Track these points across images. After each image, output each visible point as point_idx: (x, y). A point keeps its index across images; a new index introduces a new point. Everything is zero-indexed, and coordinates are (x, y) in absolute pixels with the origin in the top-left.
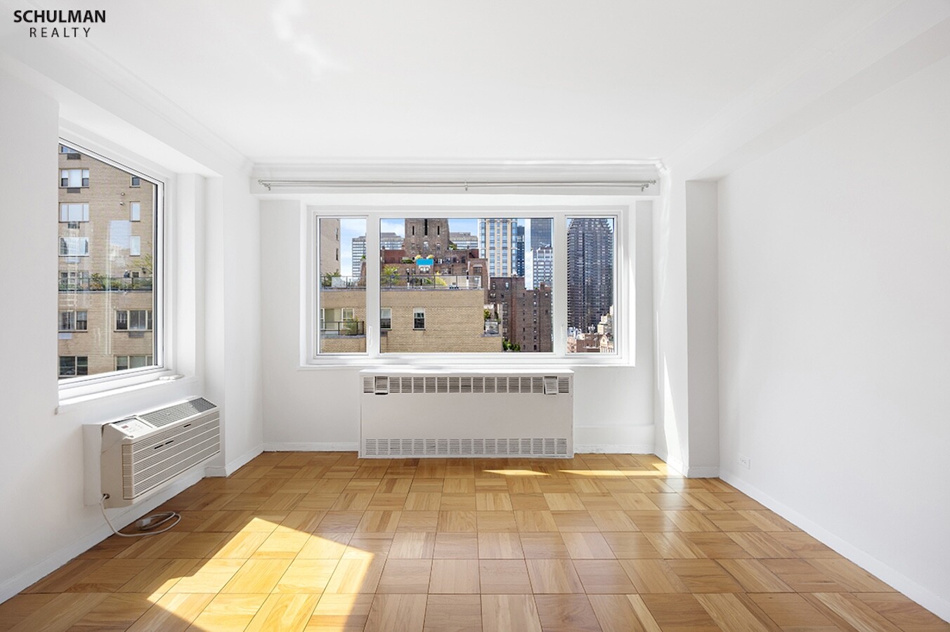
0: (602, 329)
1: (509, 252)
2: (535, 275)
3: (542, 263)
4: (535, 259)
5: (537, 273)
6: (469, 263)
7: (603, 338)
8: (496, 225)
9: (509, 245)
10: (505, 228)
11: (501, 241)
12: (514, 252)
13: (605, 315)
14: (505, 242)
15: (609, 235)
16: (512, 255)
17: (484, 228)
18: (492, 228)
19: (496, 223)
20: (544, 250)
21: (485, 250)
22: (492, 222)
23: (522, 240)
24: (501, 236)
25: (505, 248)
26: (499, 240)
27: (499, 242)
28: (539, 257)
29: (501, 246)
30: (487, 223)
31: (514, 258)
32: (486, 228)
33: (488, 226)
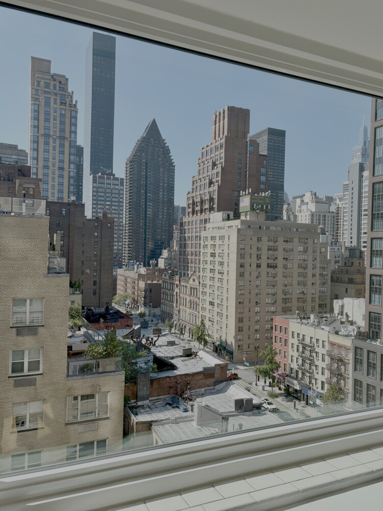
0: (163, 263)
1: (66, 174)
2: (95, 202)
3: (103, 190)
4: (95, 185)
5: (98, 200)
6: (18, 181)
7: (165, 272)
8: (51, 141)
9: (66, 166)
10: (62, 145)
11: (57, 161)
12: (72, 174)
13: (166, 249)
14: (62, 161)
15: (171, 168)
16: (70, 177)
17: (35, 141)
18: (47, 143)
19: (51, 139)
20: (105, 176)
21: (37, 168)
22: (47, 136)
23: (80, 161)
24: (57, 155)
25: (62, 169)
26: (54, 159)
27: (54, 161)
28: (99, 183)
29: (57, 166)
30: (40, 137)
31: (72, 181)
32: (39, 142)
33: (42, 140)
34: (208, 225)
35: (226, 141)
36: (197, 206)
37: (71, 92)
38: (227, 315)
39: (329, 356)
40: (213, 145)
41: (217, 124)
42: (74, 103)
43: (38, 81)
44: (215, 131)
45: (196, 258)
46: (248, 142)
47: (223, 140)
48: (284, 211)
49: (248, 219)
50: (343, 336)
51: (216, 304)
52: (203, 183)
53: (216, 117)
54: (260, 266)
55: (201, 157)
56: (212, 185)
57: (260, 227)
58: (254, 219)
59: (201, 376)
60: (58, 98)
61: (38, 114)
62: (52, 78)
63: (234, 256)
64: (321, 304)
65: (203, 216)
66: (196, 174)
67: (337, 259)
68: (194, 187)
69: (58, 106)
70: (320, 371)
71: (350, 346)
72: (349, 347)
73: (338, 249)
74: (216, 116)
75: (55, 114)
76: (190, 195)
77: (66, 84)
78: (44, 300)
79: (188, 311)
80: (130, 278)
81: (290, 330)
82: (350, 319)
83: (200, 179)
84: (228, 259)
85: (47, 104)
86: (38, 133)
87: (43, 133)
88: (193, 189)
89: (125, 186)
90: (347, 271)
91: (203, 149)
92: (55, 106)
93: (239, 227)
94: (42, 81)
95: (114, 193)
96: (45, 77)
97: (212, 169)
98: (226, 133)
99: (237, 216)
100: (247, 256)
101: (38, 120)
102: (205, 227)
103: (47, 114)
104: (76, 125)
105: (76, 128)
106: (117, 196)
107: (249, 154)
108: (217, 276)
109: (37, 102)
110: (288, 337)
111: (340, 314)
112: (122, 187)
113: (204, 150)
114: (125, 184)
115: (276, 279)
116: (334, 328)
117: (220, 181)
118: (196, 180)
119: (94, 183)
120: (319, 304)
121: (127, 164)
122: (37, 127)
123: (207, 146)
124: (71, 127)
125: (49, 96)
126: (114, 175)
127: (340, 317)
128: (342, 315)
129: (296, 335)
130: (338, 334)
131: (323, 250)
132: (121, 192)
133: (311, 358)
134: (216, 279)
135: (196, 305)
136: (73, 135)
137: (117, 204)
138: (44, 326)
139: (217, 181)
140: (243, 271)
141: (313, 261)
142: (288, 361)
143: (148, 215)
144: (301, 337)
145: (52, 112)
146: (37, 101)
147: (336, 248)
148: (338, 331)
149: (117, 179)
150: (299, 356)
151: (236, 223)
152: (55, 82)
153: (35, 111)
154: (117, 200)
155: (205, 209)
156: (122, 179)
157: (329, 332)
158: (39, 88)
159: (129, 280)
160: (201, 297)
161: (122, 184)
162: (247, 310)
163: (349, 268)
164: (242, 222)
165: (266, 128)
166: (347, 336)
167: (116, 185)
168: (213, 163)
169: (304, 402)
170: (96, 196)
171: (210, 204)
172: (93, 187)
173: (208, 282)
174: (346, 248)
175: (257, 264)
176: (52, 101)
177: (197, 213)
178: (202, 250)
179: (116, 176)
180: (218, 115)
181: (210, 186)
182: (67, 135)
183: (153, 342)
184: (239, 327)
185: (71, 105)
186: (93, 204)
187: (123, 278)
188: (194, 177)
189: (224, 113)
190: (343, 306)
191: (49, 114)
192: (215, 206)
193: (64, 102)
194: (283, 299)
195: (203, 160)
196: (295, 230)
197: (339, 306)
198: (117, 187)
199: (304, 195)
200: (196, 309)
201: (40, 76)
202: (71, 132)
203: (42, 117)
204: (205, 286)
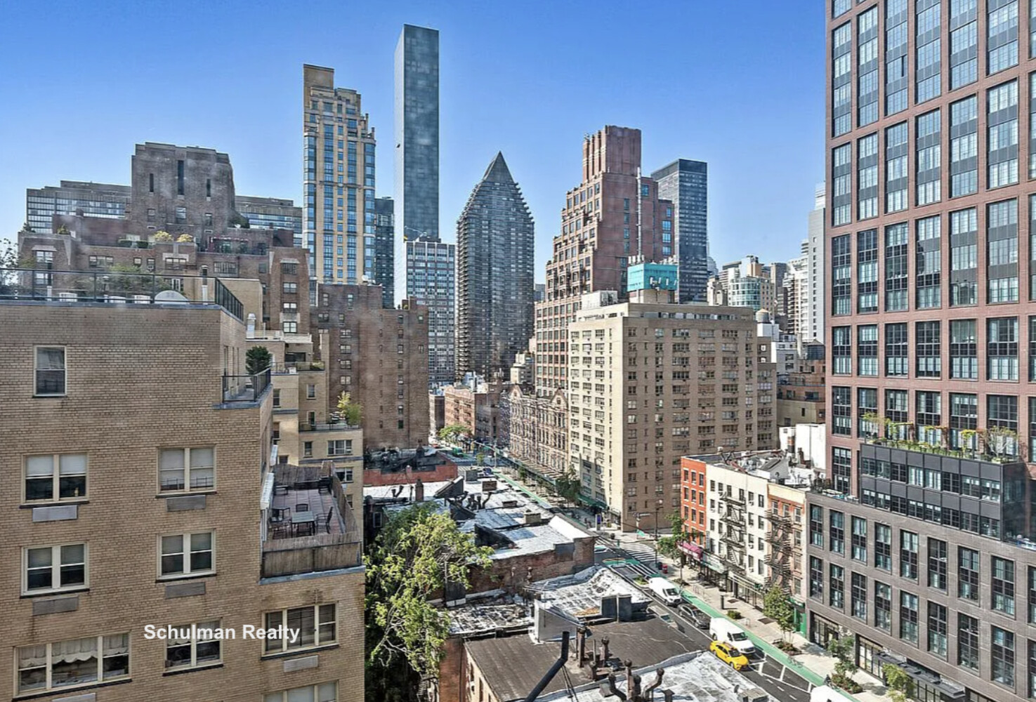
0: (517, 374)
1: (359, 241)
2: (411, 283)
3: (423, 265)
4: (410, 257)
5: (415, 280)
6: (271, 254)
7: (515, 390)
8: (335, 191)
9: (359, 229)
10: (352, 198)
11: (345, 221)
12: (368, 242)
13: (521, 353)
14: (352, 222)
15: (528, 226)
16: (365, 246)
17: (312, 194)
18: (329, 195)
19: (335, 188)
20: (426, 243)
21: (315, 234)
22: (329, 185)
23: (389, 222)
24: (345, 212)
25: (352, 234)
26: (340, 218)
27: (340, 221)
28: (416, 254)
29: (345, 228)
30: (318, 186)
31: (369, 252)
32: (318, 195)
33: (321, 192)
34: (579, 314)
35: (603, 180)
36: (562, 283)
37: (364, 115)
38: (610, 457)
39: (769, 519)
40: (585, 188)
41: (591, 155)
42: (370, 131)
43: (314, 101)
44: (588, 166)
45: (562, 366)
46: (639, 181)
47: (600, 180)
48: (709, 289)
49: (642, 302)
50: (791, 486)
51: (593, 439)
52: (570, 247)
53: (588, 144)
54: (661, 377)
55: (566, 208)
56: (584, 250)
57: (660, 314)
58: (651, 301)
59: (550, 559)
60: (345, 126)
61: (315, 152)
62: (336, 95)
63: (618, 362)
64: (763, 435)
65: (572, 299)
66: (559, 233)
67: (790, 362)
68: (557, 253)
69: (344, 137)
70: (756, 544)
71: (802, 502)
72: (799, 504)
73: (791, 346)
74: (588, 141)
75: (340, 150)
76: (551, 267)
77: (358, 103)
78: (215, 449)
79: (552, 451)
80: (464, 399)
81: (709, 478)
82: (806, 458)
83: (566, 241)
84: (611, 367)
85: (329, 136)
86: (315, 180)
87: (322, 179)
88: (556, 257)
89: (457, 257)
90: (804, 381)
91: (569, 193)
92: (341, 137)
93: (626, 315)
94: (321, 100)
95: (439, 269)
96: (325, 94)
97: (584, 225)
98: (603, 169)
99: (624, 296)
100: (640, 362)
101: (315, 161)
102: (574, 317)
103: (329, 149)
104: (373, 165)
105: (373, 171)
106: (444, 272)
107: (641, 199)
108: (594, 394)
109: (313, 134)
110: (704, 489)
111: (791, 450)
112: (452, 259)
113: (571, 196)
114: (456, 253)
115: (688, 396)
116: (778, 473)
117: (596, 243)
118: (560, 243)
119: (408, 254)
120: (759, 435)
121: (459, 223)
122: (313, 170)
123: (576, 189)
124: (365, 169)
125: (331, 123)
126: (439, 241)
127: (789, 455)
128: (793, 451)
129: (717, 487)
130: (783, 484)
131: (764, 348)
132: (451, 266)
133: (741, 523)
134: (593, 400)
135: (564, 441)
136: (369, 180)
137: (445, 285)
138: (216, 493)
139: (592, 244)
140: (634, 385)
141: (747, 366)
142: (705, 528)
143: (494, 301)
144: (725, 490)
145: (335, 146)
146: (312, 131)
147: (787, 345)
148: (784, 479)
149: (444, 246)
150: (721, 520)
151: (622, 309)
152: (340, 102)
153: (310, 147)
154: (445, 279)
155: (574, 288)
156: (452, 247)
157: (769, 481)
158: (317, 112)
159: (461, 403)
160: (571, 429)
161: (452, 254)
162: (641, 446)
163: (807, 376)
164: (631, 307)
165: (676, 159)
166: (797, 487)
167: (443, 255)
168: (585, 215)
169: (733, 593)
170: (412, 274)
171: (581, 280)
172: (408, 260)
173: (581, 404)
174: (804, 344)
175: (657, 373)
176: (336, 130)
177: (562, 295)
178: (570, 354)
179: (443, 242)
180: (591, 140)
181: (580, 252)
182: (359, 181)
183: (482, 502)
184: (630, 475)
185: (363, 135)
186: (408, 286)
187: (452, 400)
188: (556, 238)
189: (600, 137)
190: (793, 438)
191: (332, 151)
192: (590, 283)
193: (355, 131)
194: (700, 428)
195: (570, 210)
196: (716, 317)
197: (789, 438)
198: (444, 259)
199: (740, 263)
200: (564, 448)
201: (317, 93)
202: (366, 177)
203: (320, 155)
204: (576, 410)
